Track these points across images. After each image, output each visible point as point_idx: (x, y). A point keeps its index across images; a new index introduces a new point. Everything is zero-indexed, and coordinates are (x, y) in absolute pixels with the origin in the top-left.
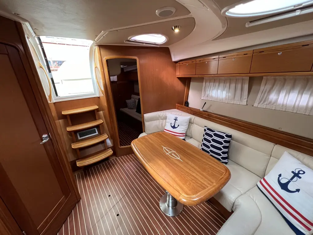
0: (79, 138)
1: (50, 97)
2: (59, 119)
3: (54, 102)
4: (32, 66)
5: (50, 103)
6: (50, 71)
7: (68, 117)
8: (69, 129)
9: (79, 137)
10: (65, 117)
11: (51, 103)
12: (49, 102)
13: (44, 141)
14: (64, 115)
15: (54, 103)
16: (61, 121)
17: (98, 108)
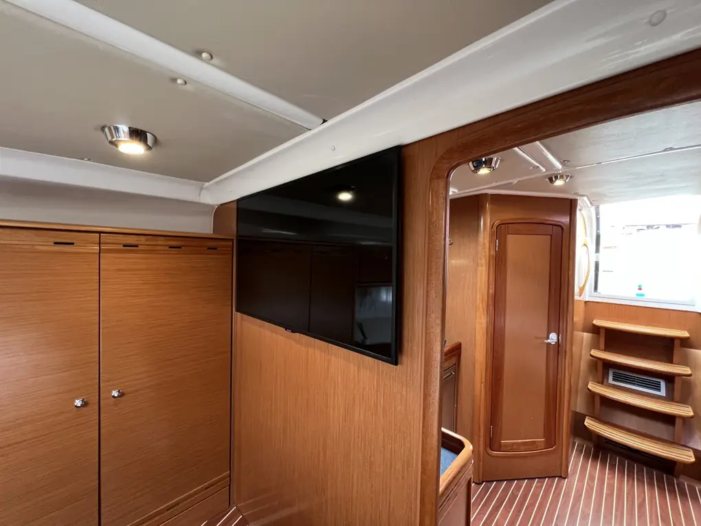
0: (611, 381)
1: (582, 290)
2: (584, 330)
3: (587, 300)
4: (571, 246)
5: (577, 300)
6: (597, 250)
7: (603, 333)
8: (595, 353)
9: (611, 378)
10: (596, 330)
11: (580, 301)
12: (576, 297)
13: (549, 341)
14: (594, 325)
15: (586, 302)
16: (587, 336)
17: (688, 338)
